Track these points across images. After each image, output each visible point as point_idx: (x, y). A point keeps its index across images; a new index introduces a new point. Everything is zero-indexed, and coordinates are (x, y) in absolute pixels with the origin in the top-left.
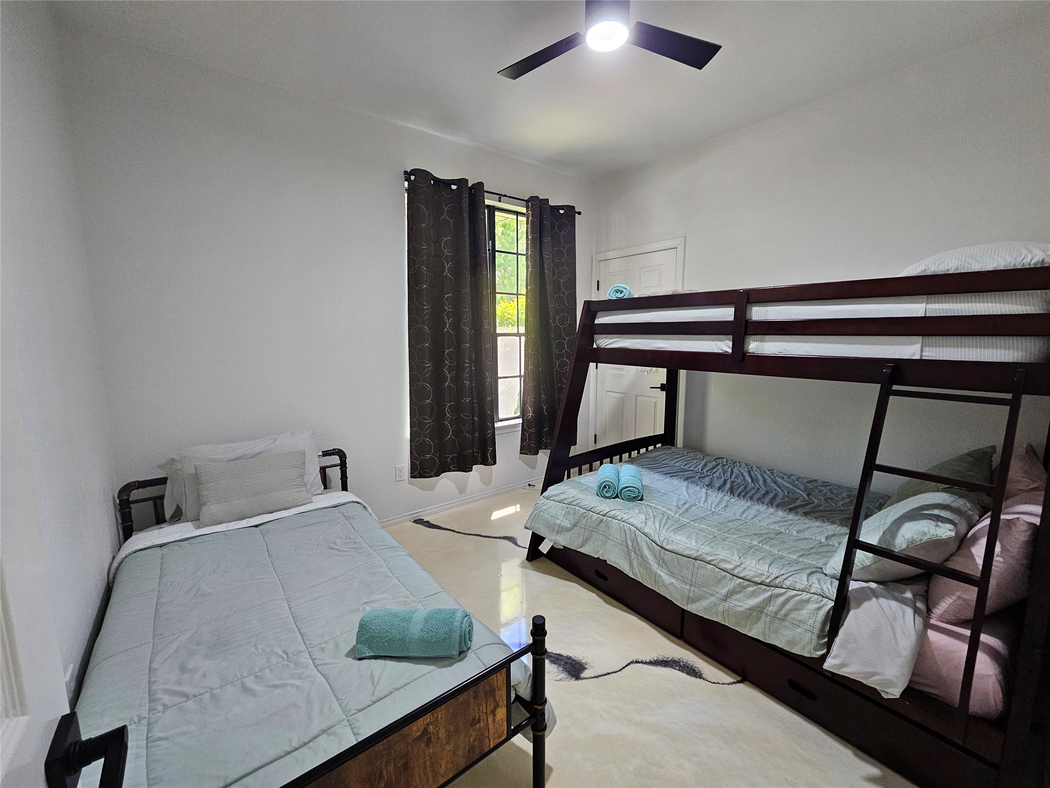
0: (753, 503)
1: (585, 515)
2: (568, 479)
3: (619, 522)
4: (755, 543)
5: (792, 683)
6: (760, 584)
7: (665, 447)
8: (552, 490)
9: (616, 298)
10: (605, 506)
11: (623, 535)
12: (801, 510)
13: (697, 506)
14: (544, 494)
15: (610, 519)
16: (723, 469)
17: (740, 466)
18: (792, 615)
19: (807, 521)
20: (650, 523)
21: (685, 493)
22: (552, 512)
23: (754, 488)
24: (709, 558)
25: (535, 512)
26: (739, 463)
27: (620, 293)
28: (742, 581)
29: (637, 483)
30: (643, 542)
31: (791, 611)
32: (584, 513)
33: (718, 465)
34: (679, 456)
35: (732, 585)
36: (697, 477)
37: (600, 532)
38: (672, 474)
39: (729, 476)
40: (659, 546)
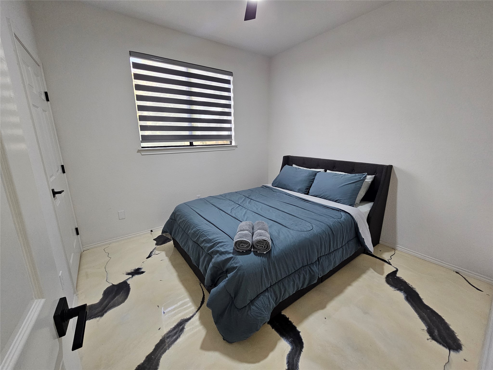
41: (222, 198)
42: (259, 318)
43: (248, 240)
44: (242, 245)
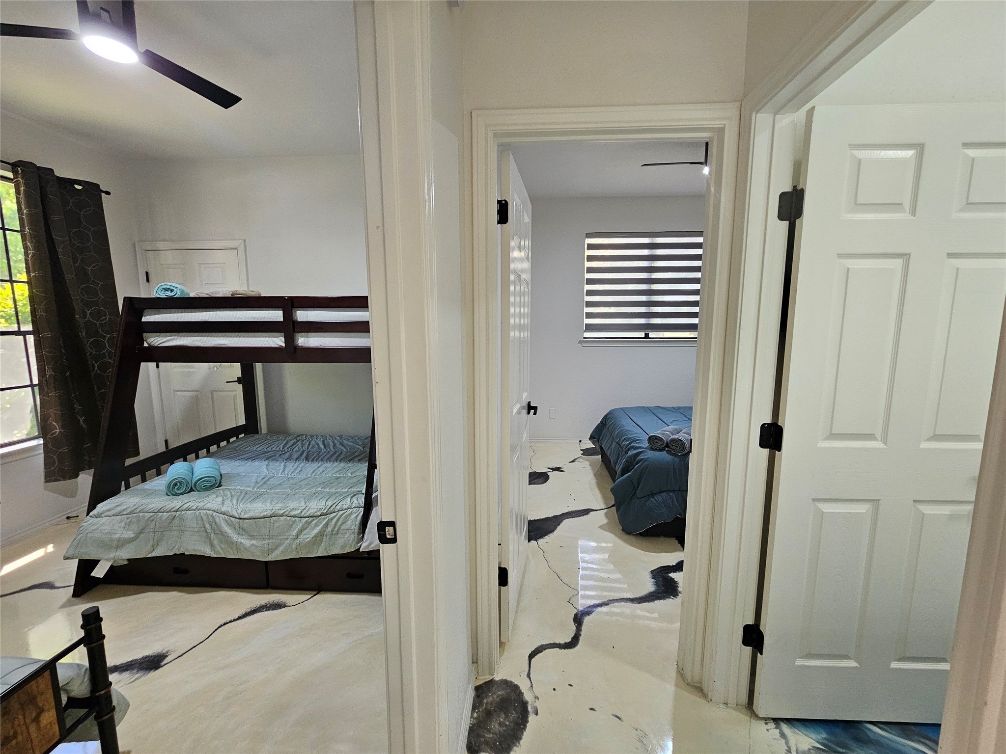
0: (323, 463)
1: (153, 518)
2: (126, 489)
3: (195, 511)
4: (320, 489)
5: (349, 576)
6: (320, 516)
7: (248, 436)
8: (101, 507)
9: (166, 297)
10: (177, 502)
11: (200, 522)
12: (356, 459)
13: (275, 477)
14: (91, 514)
15: (183, 512)
16: (302, 444)
17: (316, 439)
18: (342, 528)
19: (359, 465)
20: (227, 502)
21: (265, 470)
22: (107, 528)
23: (325, 452)
24: (282, 512)
25: (79, 537)
26: (316, 436)
27: (170, 291)
28: (307, 519)
29: (214, 473)
30: (222, 521)
31: (341, 525)
32: (152, 516)
33: (297, 442)
34: (262, 441)
35: (301, 525)
36: (278, 455)
37: (174, 528)
38: (253, 459)
39: (306, 447)
40: (237, 518)
41: (674, 410)
42: (656, 511)
43: (663, 438)
44: (656, 442)
